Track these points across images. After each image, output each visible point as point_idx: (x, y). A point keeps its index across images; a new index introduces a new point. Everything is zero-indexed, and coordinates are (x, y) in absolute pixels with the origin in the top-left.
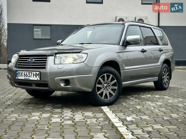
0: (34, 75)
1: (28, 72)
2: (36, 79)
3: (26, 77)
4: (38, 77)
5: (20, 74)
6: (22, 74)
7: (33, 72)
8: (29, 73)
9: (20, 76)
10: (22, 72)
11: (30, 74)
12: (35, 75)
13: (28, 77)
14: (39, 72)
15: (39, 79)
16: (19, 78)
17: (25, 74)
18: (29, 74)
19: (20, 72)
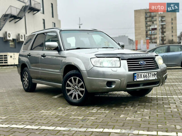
0: (152, 75)
1: (147, 73)
2: (154, 78)
3: (145, 78)
4: (155, 76)
5: (139, 76)
6: (141, 76)
7: (151, 73)
8: (149, 74)
9: (139, 78)
10: (141, 74)
11: (150, 75)
12: (154, 75)
13: (147, 78)
14: (157, 72)
15: (157, 78)
16: (138, 80)
17: (145, 75)
18: (148, 75)
19: (139, 74)
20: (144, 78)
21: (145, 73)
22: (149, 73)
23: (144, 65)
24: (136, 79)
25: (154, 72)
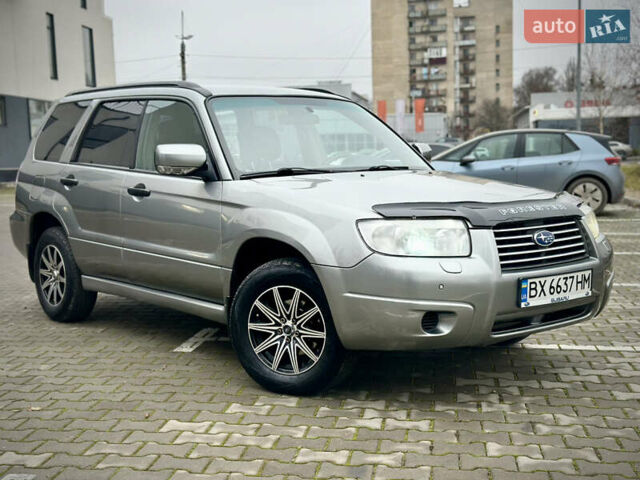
0: (578, 283)
1: (562, 276)
2: (583, 294)
3: (556, 296)
4: (586, 286)
5: (535, 289)
6: (542, 287)
7: (575, 275)
8: (566, 278)
9: (535, 296)
10: (542, 280)
11: (569, 281)
12: (581, 282)
13: (562, 295)
14: (590, 272)
15: (590, 294)
16: (533, 303)
17: (555, 285)
18: (566, 284)
19: (537, 280)
20: (552, 294)
21: (556, 278)
22: (568, 276)
23: (550, 247)
24: (525, 300)
25: (583, 273)
